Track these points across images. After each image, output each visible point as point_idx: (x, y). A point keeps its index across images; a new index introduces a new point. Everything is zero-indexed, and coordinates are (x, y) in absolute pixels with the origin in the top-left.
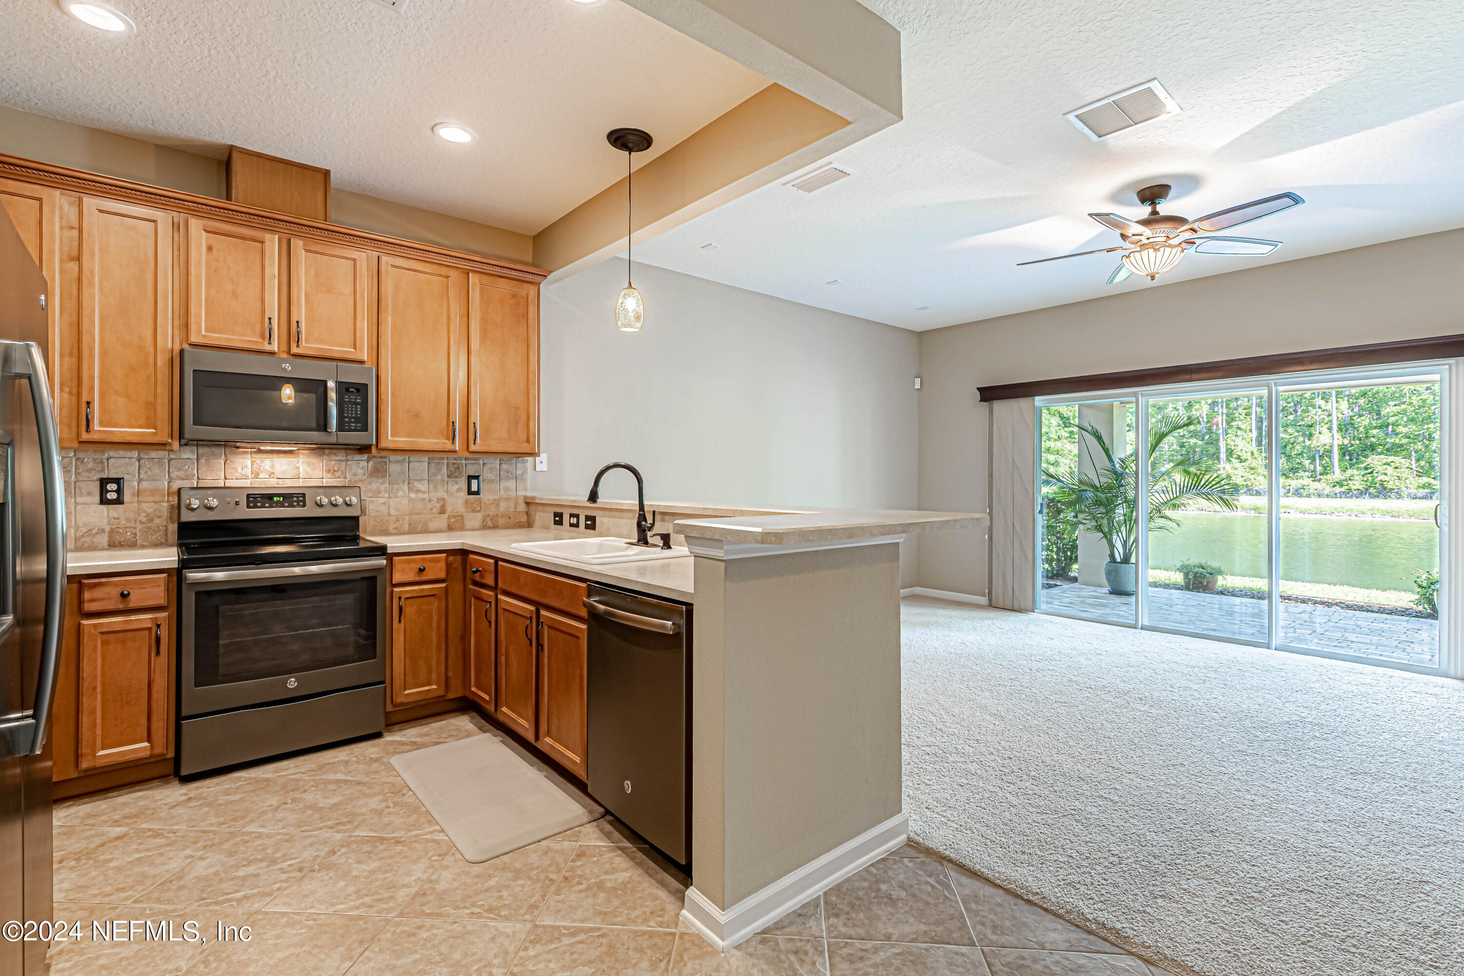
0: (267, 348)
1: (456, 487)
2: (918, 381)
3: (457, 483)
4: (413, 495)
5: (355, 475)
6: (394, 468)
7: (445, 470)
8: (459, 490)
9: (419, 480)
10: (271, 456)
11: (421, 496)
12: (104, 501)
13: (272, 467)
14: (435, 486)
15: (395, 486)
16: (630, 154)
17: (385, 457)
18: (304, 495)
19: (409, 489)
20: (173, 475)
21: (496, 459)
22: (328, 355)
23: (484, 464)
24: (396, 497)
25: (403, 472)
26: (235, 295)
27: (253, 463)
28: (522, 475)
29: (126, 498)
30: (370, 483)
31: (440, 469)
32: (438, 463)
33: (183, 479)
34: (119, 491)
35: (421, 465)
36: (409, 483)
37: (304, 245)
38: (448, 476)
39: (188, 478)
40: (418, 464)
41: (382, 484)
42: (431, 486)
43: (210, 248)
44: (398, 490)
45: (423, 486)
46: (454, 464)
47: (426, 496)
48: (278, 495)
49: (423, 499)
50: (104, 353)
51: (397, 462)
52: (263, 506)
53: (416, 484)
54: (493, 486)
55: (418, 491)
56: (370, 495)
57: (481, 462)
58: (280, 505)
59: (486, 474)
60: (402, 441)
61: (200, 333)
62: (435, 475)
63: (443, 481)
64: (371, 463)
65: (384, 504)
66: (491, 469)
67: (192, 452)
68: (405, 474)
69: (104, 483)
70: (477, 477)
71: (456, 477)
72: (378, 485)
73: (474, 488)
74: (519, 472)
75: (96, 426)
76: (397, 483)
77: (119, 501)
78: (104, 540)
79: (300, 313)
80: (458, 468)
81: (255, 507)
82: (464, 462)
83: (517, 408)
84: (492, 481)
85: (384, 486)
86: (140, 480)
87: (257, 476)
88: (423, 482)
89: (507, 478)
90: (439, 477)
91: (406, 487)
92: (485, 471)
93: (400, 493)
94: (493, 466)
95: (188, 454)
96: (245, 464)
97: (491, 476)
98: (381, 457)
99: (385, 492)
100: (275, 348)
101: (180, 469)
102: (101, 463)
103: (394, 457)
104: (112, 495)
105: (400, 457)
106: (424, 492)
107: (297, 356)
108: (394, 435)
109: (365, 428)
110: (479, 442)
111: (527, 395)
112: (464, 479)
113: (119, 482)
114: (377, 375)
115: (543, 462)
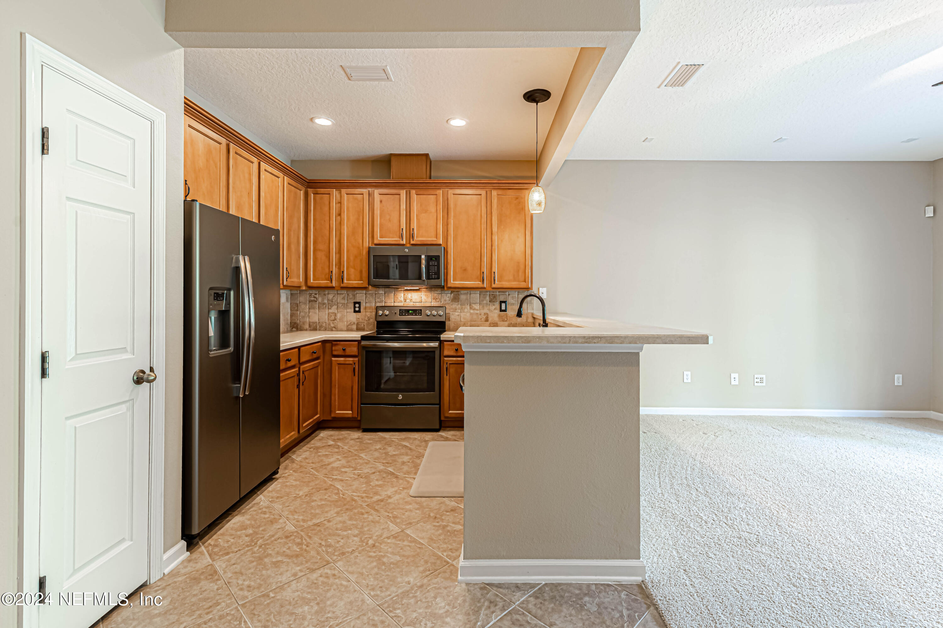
0: (401, 242)
1: (494, 307)
2: (931, 209)
3: (494, 305)
4: (472, 311)
5: (445, 301)
6: (463, 297)
7: (488, 298)
8: (495, 309)
9: (475, 303)
10: (411, 292)
11: (476, 312)
12: (355, 311)
13: (411, 297)
14: (483, 307)
15: (464, 307)
16: (537, 104)
17: (459, 292)
18: (421, 310)
19: (471, 308)
20: (376, 300)
21: (516, 292)
22: (425, 243)
23: (509, 295)
24: (464, 312)
25: (467, 299)
26: (390, 220)
27: (404, 295)
29: (362, 310)
30: (452, 305)
31: (485, 298)
32: (484, 294)
33: (380, 302)
34: (359, 307)
35: (476, 296)
36: (470, 305)
37: (416, 192)
38: (490, 301)
39: (381, 302)
40: (474, 295)
41: (457, 305)
42: (481, 307)
43: (381, 202)
44: (465, 308)
45: (477, 307)
46: (493, 295)
47: (478, 312)
48: (412, 310)
49: (477, 314)
50: (348, 251)
51: (464, 294)
52: (405, 315)
53: (474, 305)
54: (514, 307)
55: (474, 309)
56: (452, 311)
57: (507, 293)
58: (412, 314)
59: (510, 300)
60: (458, 283)
61: (378, 239)
62: (483, 301)
63: (487, 304)
64: (452, 294)
65: (458, 315)
66: (513, 298)
67: (383, 290)
69: (355, 303)
70: (505, 302)
71: (494, 302)
72: (456, 306)
73: (503, 308)
75: (345, 281)
76: (465, 305)
77: (359, 311)
78: (354, 327)
79: (414, 225)
80: (495, 297)
81: (402, 315)
82: (498, 293)
83: (518, 263)
84: (513, 304)
85: (458, 306)
86: (366, 303)
87: (405, 300)
88: (477, 305)
90: (485, 302)
91: (468, 307)
92: (510, 298)
93: (466, 310)
94: (514, 295)
95: (381, 291)
96: (401, 296)
97: (512, 301)
98: (457, 292)
99: (459, 309)
100: (404, 242)
101: (378, 298)
102: (354, 296)
103: (463, 292)
104: (357, 309)
105: (465, 292)
106: (477, 310)
107: (413, 245)
108: (454, 280)
109: (439, 277)
110: (497, 282)
111: (524, 254)
112: (498, 303)
113: (359, 303)
114: (445, 250)
115: (543, 293)
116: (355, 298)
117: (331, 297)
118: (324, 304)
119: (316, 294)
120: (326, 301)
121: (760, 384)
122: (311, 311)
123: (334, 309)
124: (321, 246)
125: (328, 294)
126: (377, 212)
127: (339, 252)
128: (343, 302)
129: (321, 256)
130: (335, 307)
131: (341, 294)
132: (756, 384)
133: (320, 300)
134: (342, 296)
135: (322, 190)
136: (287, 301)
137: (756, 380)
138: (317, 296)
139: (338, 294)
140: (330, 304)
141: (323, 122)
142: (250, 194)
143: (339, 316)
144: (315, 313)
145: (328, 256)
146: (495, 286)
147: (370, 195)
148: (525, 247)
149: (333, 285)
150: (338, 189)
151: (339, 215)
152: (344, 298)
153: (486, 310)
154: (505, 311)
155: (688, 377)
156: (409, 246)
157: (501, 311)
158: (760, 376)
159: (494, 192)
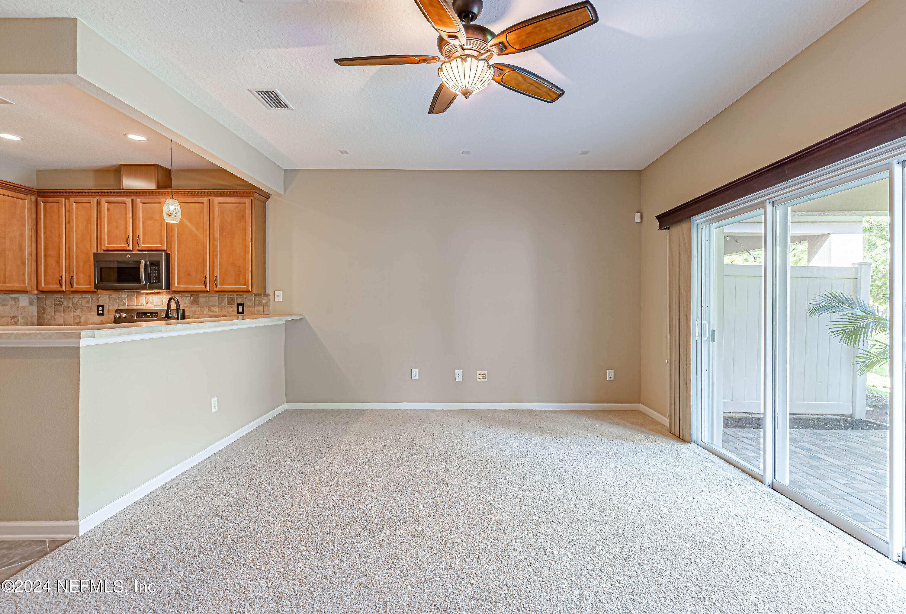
0: (128, 248)
1: (232, 309)
2: (638, 215)
3: (232, 307)
4: (210, 313)
5: (185, 303)
6: (202, 300)
7: (226, 301)
8: (233, 311)
9: (213, 306)
10: (152, 295)
11: (215, 314)
12: (99, 314)
13: (153, 300)
14: (221, 309)
15: (203, 309)
17: (198, 295)
18: (157, 312)
19: (210, 310)
20: (119, 304)
22: (150, 249)
23: (246, 297)
24: (203, 314)
26: (117, 227)
27: (146, 298)
28: (267, 303)
29: (105, 313)
30: (192, 307)
31: (223, 301)
32: (223, 298)
33: (122, 305)
34: (103, 310)
35: (215, 298)
36: (209, 308)
37: (141, 201)
38: (228, 304)
39: (124, 305)
40: (213, 298)
41: (197, 307)
42: (219, 309)
43: (108, 210)
44: (204, 311)
45: (215, 309)
46: (230, 298)
47: (217, 314)
48: (149, 313)
49: (216, 316)
50: (77, 257)
51: (203, 297)
52: (142, 318)
53: (212, 308)
54: (251, 309)
55: (213, 312)
56: (191, 313)
57: (244, 296)
58: (148, 317)
59: (247, 303)
60: (182, 287)
61: (106, 244)
62: (221, 303)
63: (225, 306)
64: (192, 298)
66: (250, 300)
67: (125, 294)
68: (207, 303)
70: (242, 305)
71: (231, 304)
72: (195, 308)
73: (240, 310)
74: (265, 302)
75: (75, 285)
76: (203, 307)
77: (103, 314)
79: (140, 232)
80: (232, 300)
81: (139, 318)
82: (235, 296)
83: (240, 267)
84: (250, 307)
86: (109, 306)
87: (147, 303)
88: (215, 307)
89: (258, 305)
90: (223, 304)
91: (208, 310)
92: (246, 301)
93: (205, 313)
94: (251, 298)
95: (124, 295)
96: (143, 298)
97: (250, 304)
98: (196, 295)
99: (198, 312)
100: (131, 248)
101: (121, 301)
102: (98, 299)
103: (202, 295)
104: (100, 312)
105: (205, 295)
106: (216, 312)
107: (139, 251)
108: (178, 284)
109: (159, 281)
110: (218, 286)
111: (245, 259)
112: (236, 305)
113: (103, 306)
114: (168, 256)
115: (279, 296)
116: (98, 302)
117: (75, 300)
118: (69, 307)
119: (61, 298)
120: (71, 305)
121: (482, 380)
122: (57, 314)
123: (78, 312)
124: (52, 252)
125: (73, 298)
126: (105, 220)
127: (69, 257)
128: (87, 305)
129: (52, 259)
130: (79, 310)
131: (85, 298)
132: (478, 380)
133: (65, 303)
134: (86, 300)
135: (52, 199)
136: (31, 304)
137: (479, 377)
138: (63, 300)
139: (82, 298)
140: (76, 307)
141: (8, 136)
143: (83, 319)
144: (61, 316)
145: (58, 262)
146: (216, 289)
147: (98, 203)
148: (246, 252)
149: (64, 289)
150: (67, 197)
151: (68, 222)
152: (88, 302)
153: (224, 313)
154: (242, 313)
155: (415, 374)
156: (135, 252)
157: (239, 313)
158: (482, 373)
159: (216, 201)
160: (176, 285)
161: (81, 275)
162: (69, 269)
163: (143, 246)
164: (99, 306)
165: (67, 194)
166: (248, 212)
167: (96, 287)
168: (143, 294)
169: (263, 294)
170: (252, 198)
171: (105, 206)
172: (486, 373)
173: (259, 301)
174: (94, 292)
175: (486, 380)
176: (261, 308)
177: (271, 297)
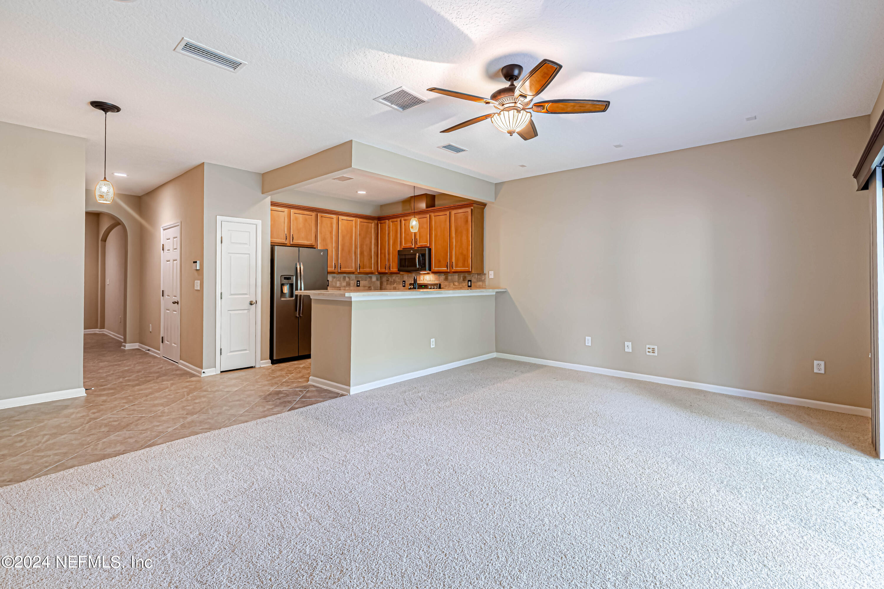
0: (413, 247)
3: (465, 283)
5: (441, 280)
6: (449, 278)
7: (462, 278)
8: (465, 285)
9: (455, 282)
10: (424, 275)
12: (403, 286)
13: (426, 278)
14: (459, 284)
18: (427, 285)
19: (454, 285)
20: (412, 280)
22: (422, 246)
23: (472, 276)
26: (408, 235)
29: (406, 284)
30: (444, 282)
31: (460, 278)
32: (460, 276)
35: (456, 277)
37: (418, 217)
38: (463, 280)
43: (405, 224)
45: (456, 284)
46: (464, 276)
48: (424, 285)
50: (392, 253)
52: (420, 288)
54: (475, 284)
55: (455, 285)
56: (444, 285)
57: (470, 276)
58: (423, 288)
59: (473, 280)
60: (437, 269)
61: (403, 245)
62: (459, 280)
63: (461, 282)
66: (475, 278)
68: (452, 280)
70: (471, 281)
71: (465, 281)
72: (446, 283)
73: (469, 284)
74: (483, 279)
75: (391, 269)
76: (450, 283)
77: (405, 286)
79: (417, 236)
80: (465, 278)
82: (467, 275)
83: (465, 255)
84: (475, 282)
86: (408, 281)
87: (424, 279)
89: (480, 281)
91: (452, 284)
92: (473, 278)
94: (475, 276)
96: (422, 277)
97: (475, 280)
98: (445, 275)
99: (448, 285)
102: (403, 277)
103: (450, 274)
104: (404, 284)
107: (418, 248)
108: (435, 268)
109: (425, 266)
110: (454, 268)
111: (468, 250)
112: (467, 281)
113: (405, 281)
114: (430, 250)
115: (491, 275)
116: (403, 279)
117: (394, 278)
118: (391, 281)
121: (651, 354)
122: (387, 285)
124: (383, 251)
125: (392, 277)
126: (403, 230)
127: (389, 254)
129: (383, 256)
130: (395, 284)
131: (397, 277)
132: (648, 354)
135: (383, 221)
136: (377, 280)
137: (647, 350)
138: (388, 278)
140: (394, 282)
141: (362, 192)
142: (331, 232)
143: (397, 288)
144: (389, 285)
145: (385, 256)
146: (453, 271)
147: (401, 221)
148: (468, 245)
149: (387, 272)
150: (388, 220)
151: (389, 234)
152: (399, 279)
153: (461, 286)
154: (470, 286)
155: (588, 341)
156: (416, 248)
157: (469, 286)
158: (652, 347)
159: (453, 212)
160: (434, 268)
161: (394, 263)
162: (389, 260)
163: (419, 244)
164: (403, 281)
165: (388, 218)
166: (470, 218)
167: (399, 270)
168: (422, 274)
169: (481, 273)
170: (472, 208)
171: (403, 222)
172: (656, 347)
173: (480, 278)
174: (399, 273)
175: (656, 354)
176: (480, 283)
177: (487, 276)
